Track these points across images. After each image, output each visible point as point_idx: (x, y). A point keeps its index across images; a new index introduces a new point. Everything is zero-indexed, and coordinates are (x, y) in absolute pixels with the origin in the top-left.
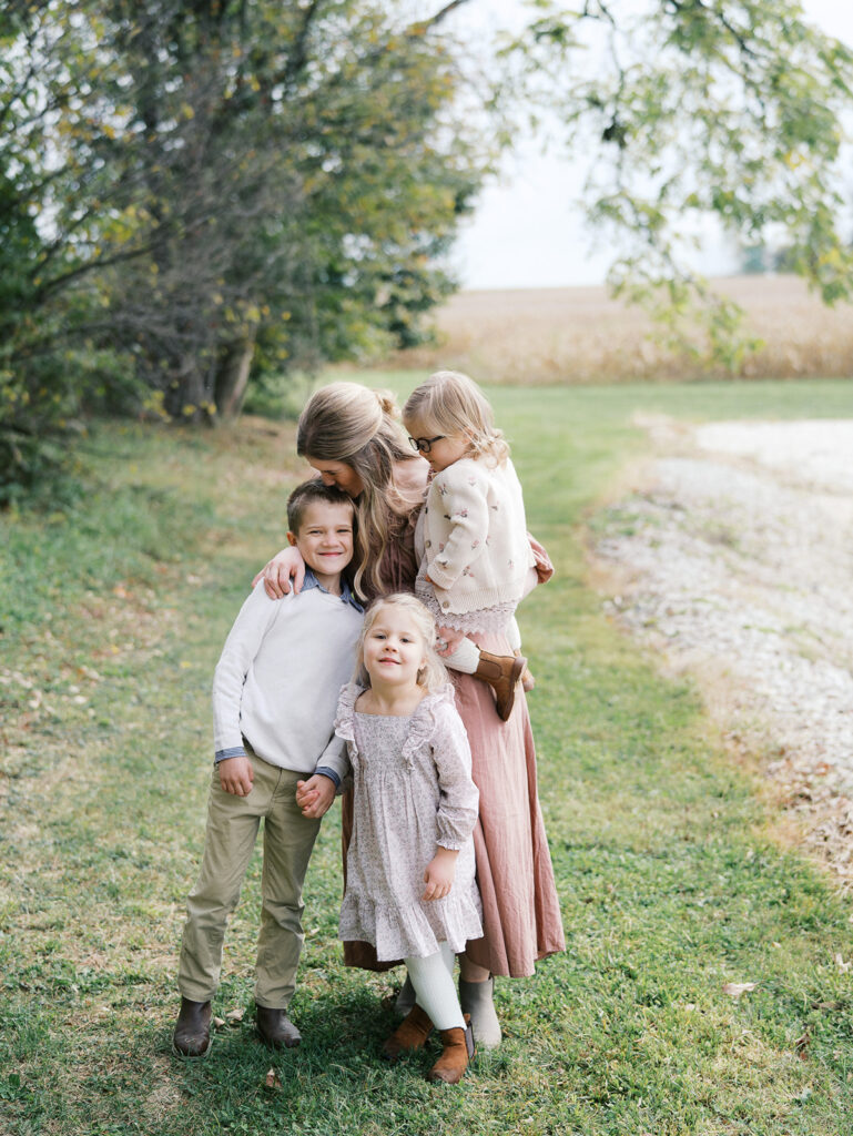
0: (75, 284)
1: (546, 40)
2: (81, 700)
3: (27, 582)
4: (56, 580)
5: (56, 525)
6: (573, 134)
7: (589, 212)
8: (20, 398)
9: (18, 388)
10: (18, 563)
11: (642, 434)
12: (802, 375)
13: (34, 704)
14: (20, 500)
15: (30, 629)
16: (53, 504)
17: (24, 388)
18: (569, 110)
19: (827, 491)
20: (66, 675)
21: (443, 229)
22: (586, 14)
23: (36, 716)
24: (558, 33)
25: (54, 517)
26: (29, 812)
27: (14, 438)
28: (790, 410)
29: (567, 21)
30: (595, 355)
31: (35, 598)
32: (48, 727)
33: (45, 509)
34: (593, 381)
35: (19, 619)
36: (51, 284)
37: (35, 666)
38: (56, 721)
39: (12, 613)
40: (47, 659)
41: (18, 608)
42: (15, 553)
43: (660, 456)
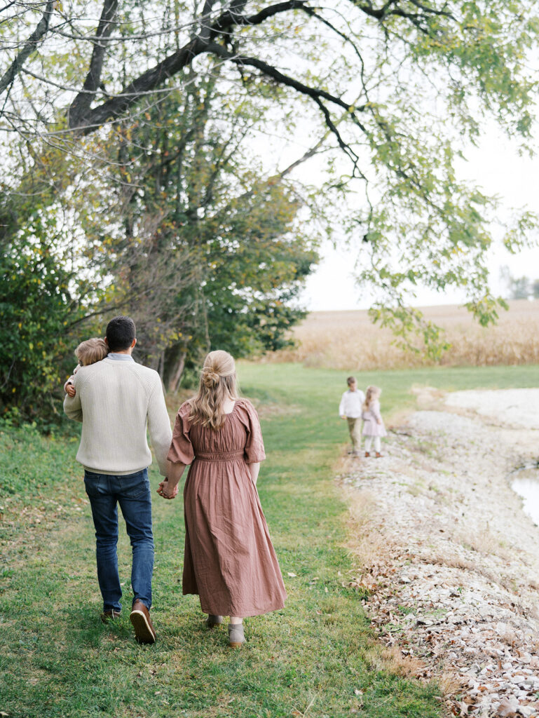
0: (85, 323)
1: (334, 189)
2: (79, 509)
3: (57, 466)
4: (71, 466)
5: (72, 443)
6: (350, 238)
7: (358, 278)
8: (56, 380)
9: (55, 376)
10: (54, 458)
11: (414, 397)
13: (59, 509)
14: (56, 431)
15: (57, 484)
16: (72, 434)
17: (58, 376)
18: (348, 225)
19: (511, 427)
20: (73, 500)
21: (298, 283)
22: (354, 176)
23: (60, 513)
24: (339, 186)
25: (72, 440)
26: (55, 539)
27: (53, 401)
28: (506, 383)
29: (345, 180)
31: (61, 472)
32: (64, 517)
33: (68, 435)
35: (53, 480)
36: (72, 324)
37: (59, 498)
38: (67, 515)
39: (50, 477)
40: (66, 495)
41: (53, 475)
42: (52, 454)
43: (418, 409)
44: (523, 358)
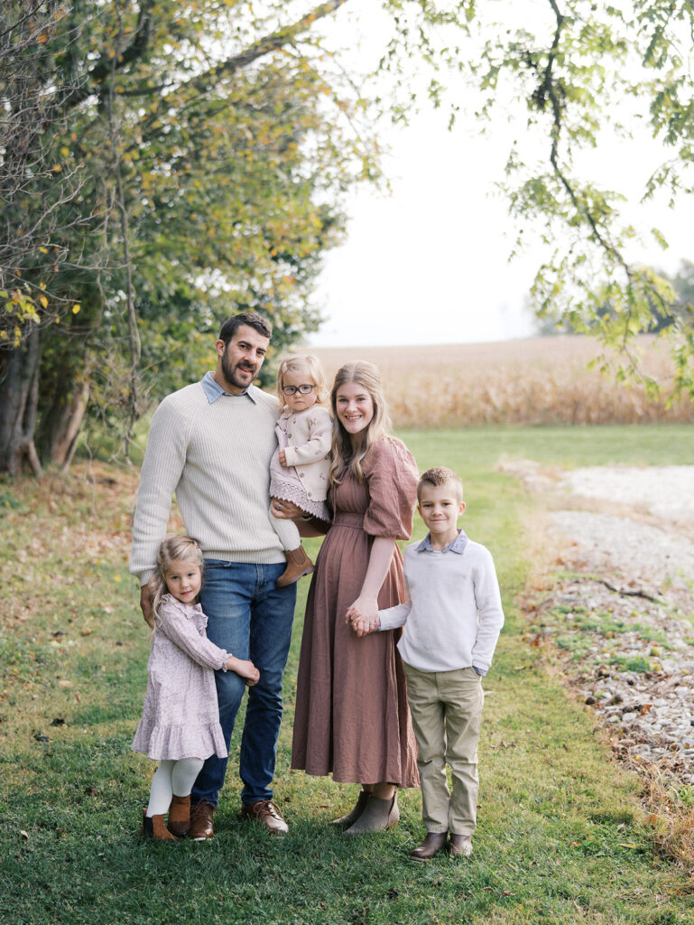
12: (645, 420)
30: (444, 400)
34: (443, 425)
44: (647, 413)
